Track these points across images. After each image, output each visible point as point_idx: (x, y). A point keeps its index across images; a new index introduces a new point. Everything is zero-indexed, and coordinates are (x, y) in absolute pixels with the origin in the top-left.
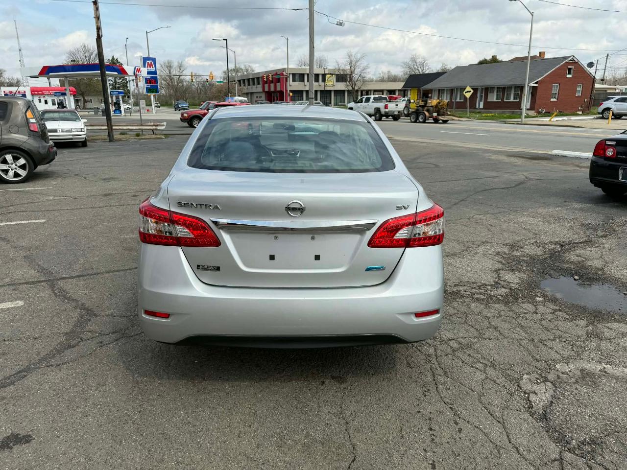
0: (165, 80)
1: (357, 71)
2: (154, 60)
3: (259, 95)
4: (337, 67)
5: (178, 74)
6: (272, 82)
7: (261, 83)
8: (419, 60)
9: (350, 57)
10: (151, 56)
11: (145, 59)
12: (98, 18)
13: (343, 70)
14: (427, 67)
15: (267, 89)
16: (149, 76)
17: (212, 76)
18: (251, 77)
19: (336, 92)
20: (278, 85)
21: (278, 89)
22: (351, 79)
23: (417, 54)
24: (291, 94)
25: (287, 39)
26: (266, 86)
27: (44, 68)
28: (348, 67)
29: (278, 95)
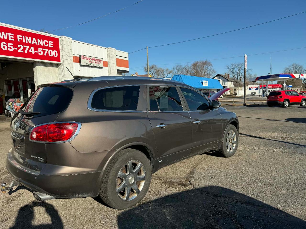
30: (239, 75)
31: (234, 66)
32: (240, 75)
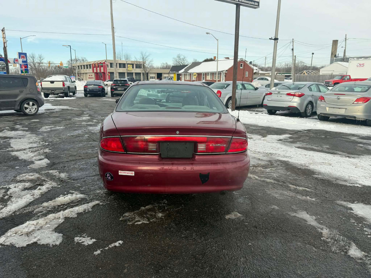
1: (147, 62)
2: (25, 54)
3: (91, 74)
4: (136, 60)
5: (39, 62)
6: (98, 67)
7: (91, 67)
8: (182, 57)
9: (142, 55)
11: (20, 54)
13: (139, 62)
14: (186, 61)
15: (95, 71)
16: (23, 64)
17: (61, 64)
18: (85, 64)
19: (136, 74)
20: (102, 68)
21: (102, 71)
22: (144, 67)
23: (180, 54)
24: (109, 74)
25: (106, 45)
26: (95, 69)
28: (141, 60)
29: (102, 74)
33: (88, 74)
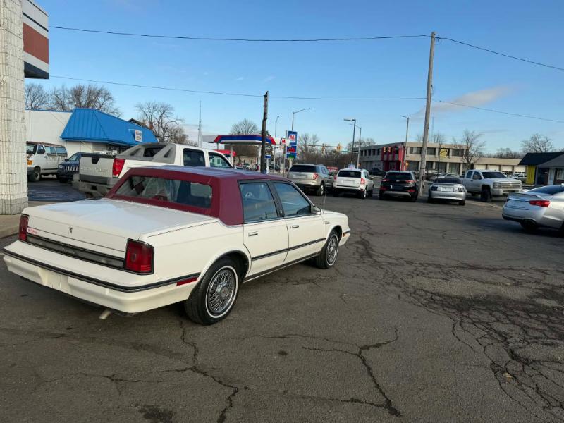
0: (301, 149)
1: (474, 147)
3: (378, 163)
4: (454, 144)
5: (312, 144)
6: (391, 153)
7: (380, 154)
9: (467, 135)
10: (294, 130)
11: (289, 133)
12: (266, 106)
13: (460, 146)
14: (550, 147)
15: (385, 159)
16: (290, 146)
17: (339, 147)
18: (372, 148)
19: (452, 164)
20: (396, 155)
21: (396, 159)
22: (467, 154)
23: (539, 134)
24: (407, 164)
25: (408, 119)
26: (385, 156)
27: (219, 136)
28: (464, 143)
29: (395, 163)
30: (162, 126)
31: (152, 108)
32: (164, 127)
33: (374, 164)
